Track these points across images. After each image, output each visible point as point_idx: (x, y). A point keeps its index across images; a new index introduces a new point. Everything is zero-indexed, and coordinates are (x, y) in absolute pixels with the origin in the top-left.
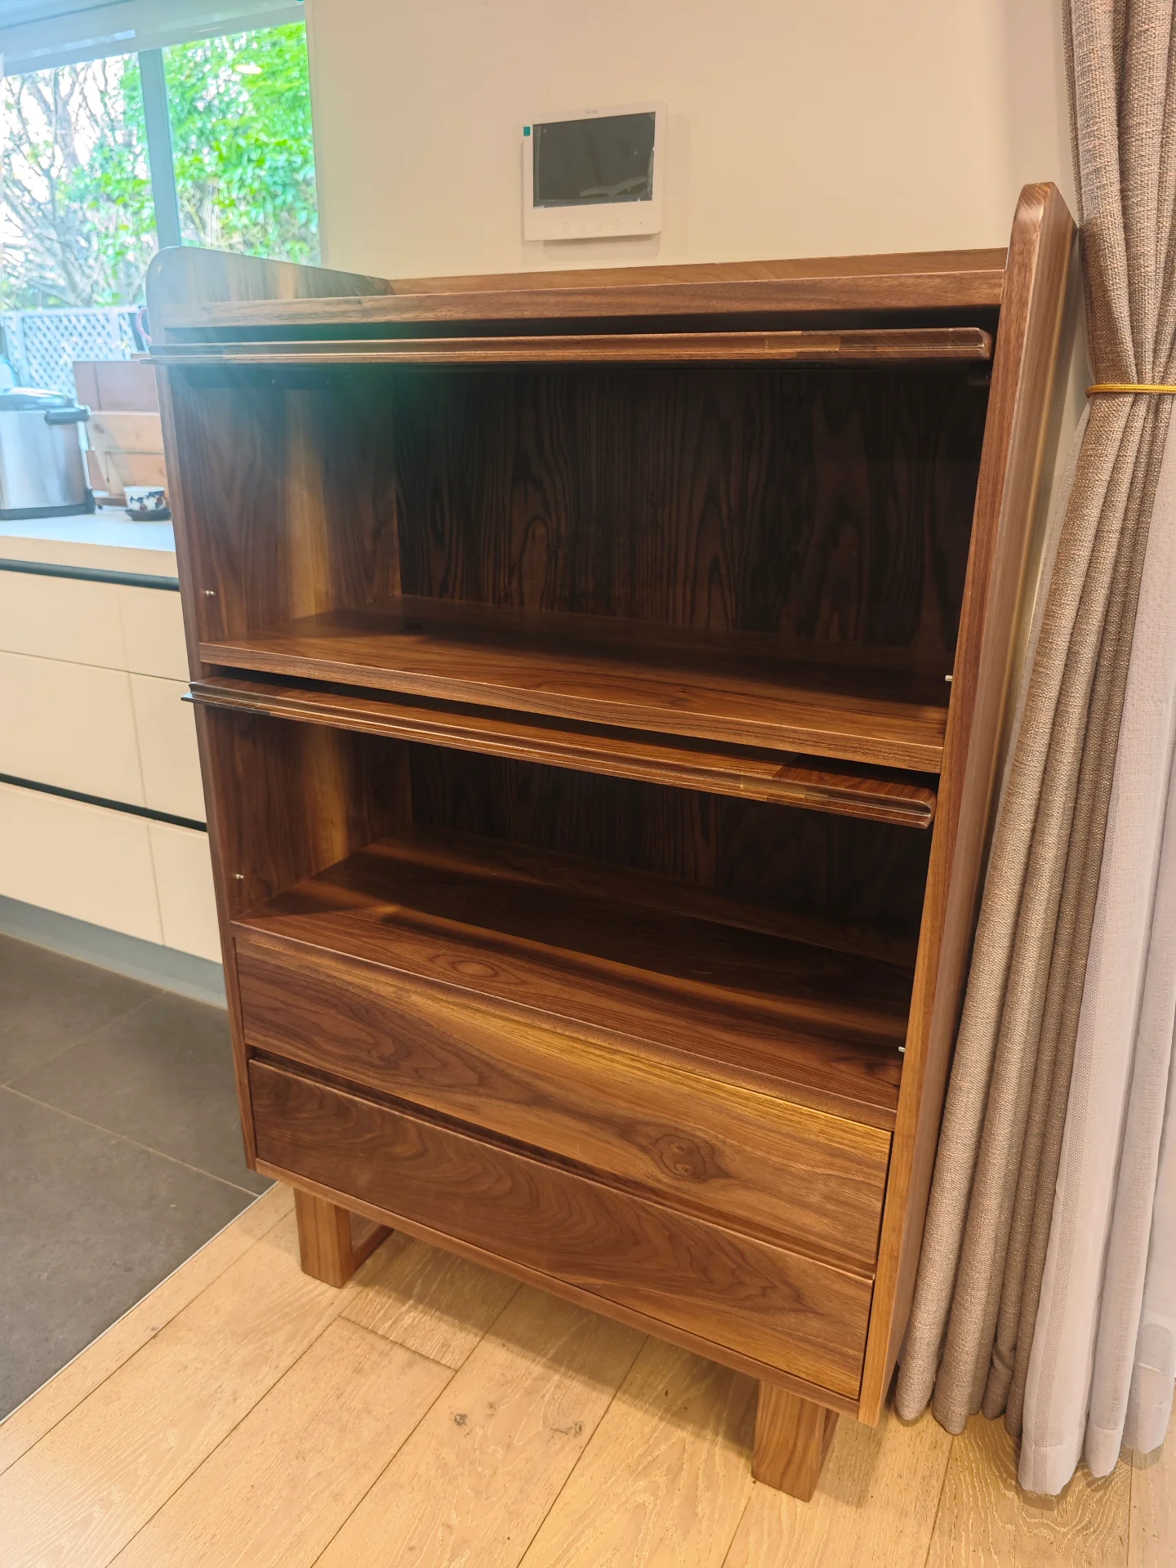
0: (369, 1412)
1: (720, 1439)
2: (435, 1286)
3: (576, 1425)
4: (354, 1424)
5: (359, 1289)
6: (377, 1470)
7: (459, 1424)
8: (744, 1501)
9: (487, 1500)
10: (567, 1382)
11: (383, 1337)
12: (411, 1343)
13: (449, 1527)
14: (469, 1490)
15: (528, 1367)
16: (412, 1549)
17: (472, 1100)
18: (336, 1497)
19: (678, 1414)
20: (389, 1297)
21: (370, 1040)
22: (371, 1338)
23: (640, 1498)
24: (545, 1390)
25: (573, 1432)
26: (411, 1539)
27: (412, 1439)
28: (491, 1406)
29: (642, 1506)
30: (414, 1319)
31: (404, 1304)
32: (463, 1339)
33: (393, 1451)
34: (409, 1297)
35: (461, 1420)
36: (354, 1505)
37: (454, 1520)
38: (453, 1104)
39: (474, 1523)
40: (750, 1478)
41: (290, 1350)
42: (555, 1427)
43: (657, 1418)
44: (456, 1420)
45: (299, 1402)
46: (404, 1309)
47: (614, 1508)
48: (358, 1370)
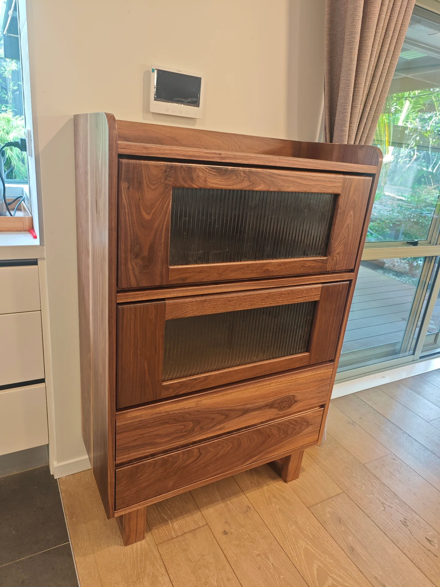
0: (204, 555)
1: (271, 482)
2: (169, 512)
3: (247, 507)
4: (205, 562)
5: (150, 533)
6: (227, 563)
7: (226, 534)
8: (290, 489)
9: (256, 541)
10: (232, 501)
11: (177, 537)
12: (186, 530)
13: (258, 555)
14: (250, 544)
15: (220, 506)
16: (259, 568)
17: (222, 425)
18: (228, 580)
19: (259, 485)
20: (162, 526)
21: (183, 427)
22: (174, 540)
23: (277, 507)
24: (231, 507)
25: (249, 509)
26: (257, 567)
27: (223, 549)
28: (226, 523)
29: (279, 509)
30: (177, 524)
31: (169, 524)
32: (197, 516)
33: (223, 556)
34: (167, 521)
35: (225, 533)
36: (235, 576)
37: (258, 553)
38: (215, 431)
39: (261, 548)
40: (286, 484)
41: (158, 567)
42: (244, 512)
43: (257, 490)
44: (224, 534)
45: (183, 574)
46: (171, 525)
47: (277, 515)
48: (185, 550)
